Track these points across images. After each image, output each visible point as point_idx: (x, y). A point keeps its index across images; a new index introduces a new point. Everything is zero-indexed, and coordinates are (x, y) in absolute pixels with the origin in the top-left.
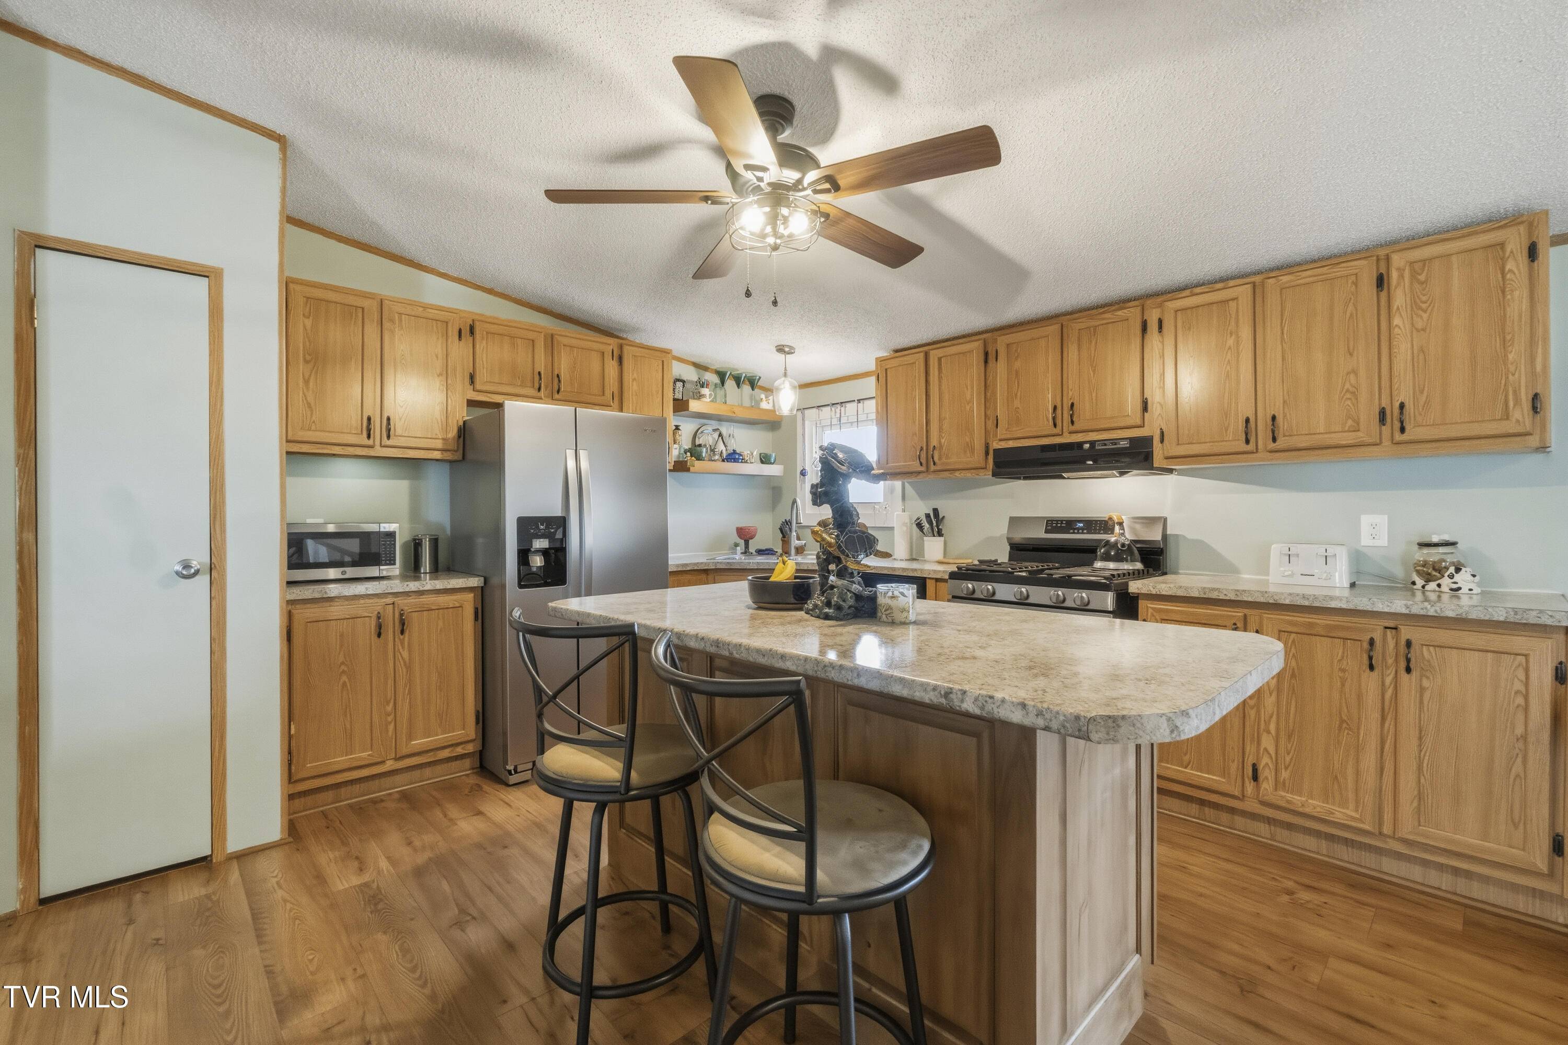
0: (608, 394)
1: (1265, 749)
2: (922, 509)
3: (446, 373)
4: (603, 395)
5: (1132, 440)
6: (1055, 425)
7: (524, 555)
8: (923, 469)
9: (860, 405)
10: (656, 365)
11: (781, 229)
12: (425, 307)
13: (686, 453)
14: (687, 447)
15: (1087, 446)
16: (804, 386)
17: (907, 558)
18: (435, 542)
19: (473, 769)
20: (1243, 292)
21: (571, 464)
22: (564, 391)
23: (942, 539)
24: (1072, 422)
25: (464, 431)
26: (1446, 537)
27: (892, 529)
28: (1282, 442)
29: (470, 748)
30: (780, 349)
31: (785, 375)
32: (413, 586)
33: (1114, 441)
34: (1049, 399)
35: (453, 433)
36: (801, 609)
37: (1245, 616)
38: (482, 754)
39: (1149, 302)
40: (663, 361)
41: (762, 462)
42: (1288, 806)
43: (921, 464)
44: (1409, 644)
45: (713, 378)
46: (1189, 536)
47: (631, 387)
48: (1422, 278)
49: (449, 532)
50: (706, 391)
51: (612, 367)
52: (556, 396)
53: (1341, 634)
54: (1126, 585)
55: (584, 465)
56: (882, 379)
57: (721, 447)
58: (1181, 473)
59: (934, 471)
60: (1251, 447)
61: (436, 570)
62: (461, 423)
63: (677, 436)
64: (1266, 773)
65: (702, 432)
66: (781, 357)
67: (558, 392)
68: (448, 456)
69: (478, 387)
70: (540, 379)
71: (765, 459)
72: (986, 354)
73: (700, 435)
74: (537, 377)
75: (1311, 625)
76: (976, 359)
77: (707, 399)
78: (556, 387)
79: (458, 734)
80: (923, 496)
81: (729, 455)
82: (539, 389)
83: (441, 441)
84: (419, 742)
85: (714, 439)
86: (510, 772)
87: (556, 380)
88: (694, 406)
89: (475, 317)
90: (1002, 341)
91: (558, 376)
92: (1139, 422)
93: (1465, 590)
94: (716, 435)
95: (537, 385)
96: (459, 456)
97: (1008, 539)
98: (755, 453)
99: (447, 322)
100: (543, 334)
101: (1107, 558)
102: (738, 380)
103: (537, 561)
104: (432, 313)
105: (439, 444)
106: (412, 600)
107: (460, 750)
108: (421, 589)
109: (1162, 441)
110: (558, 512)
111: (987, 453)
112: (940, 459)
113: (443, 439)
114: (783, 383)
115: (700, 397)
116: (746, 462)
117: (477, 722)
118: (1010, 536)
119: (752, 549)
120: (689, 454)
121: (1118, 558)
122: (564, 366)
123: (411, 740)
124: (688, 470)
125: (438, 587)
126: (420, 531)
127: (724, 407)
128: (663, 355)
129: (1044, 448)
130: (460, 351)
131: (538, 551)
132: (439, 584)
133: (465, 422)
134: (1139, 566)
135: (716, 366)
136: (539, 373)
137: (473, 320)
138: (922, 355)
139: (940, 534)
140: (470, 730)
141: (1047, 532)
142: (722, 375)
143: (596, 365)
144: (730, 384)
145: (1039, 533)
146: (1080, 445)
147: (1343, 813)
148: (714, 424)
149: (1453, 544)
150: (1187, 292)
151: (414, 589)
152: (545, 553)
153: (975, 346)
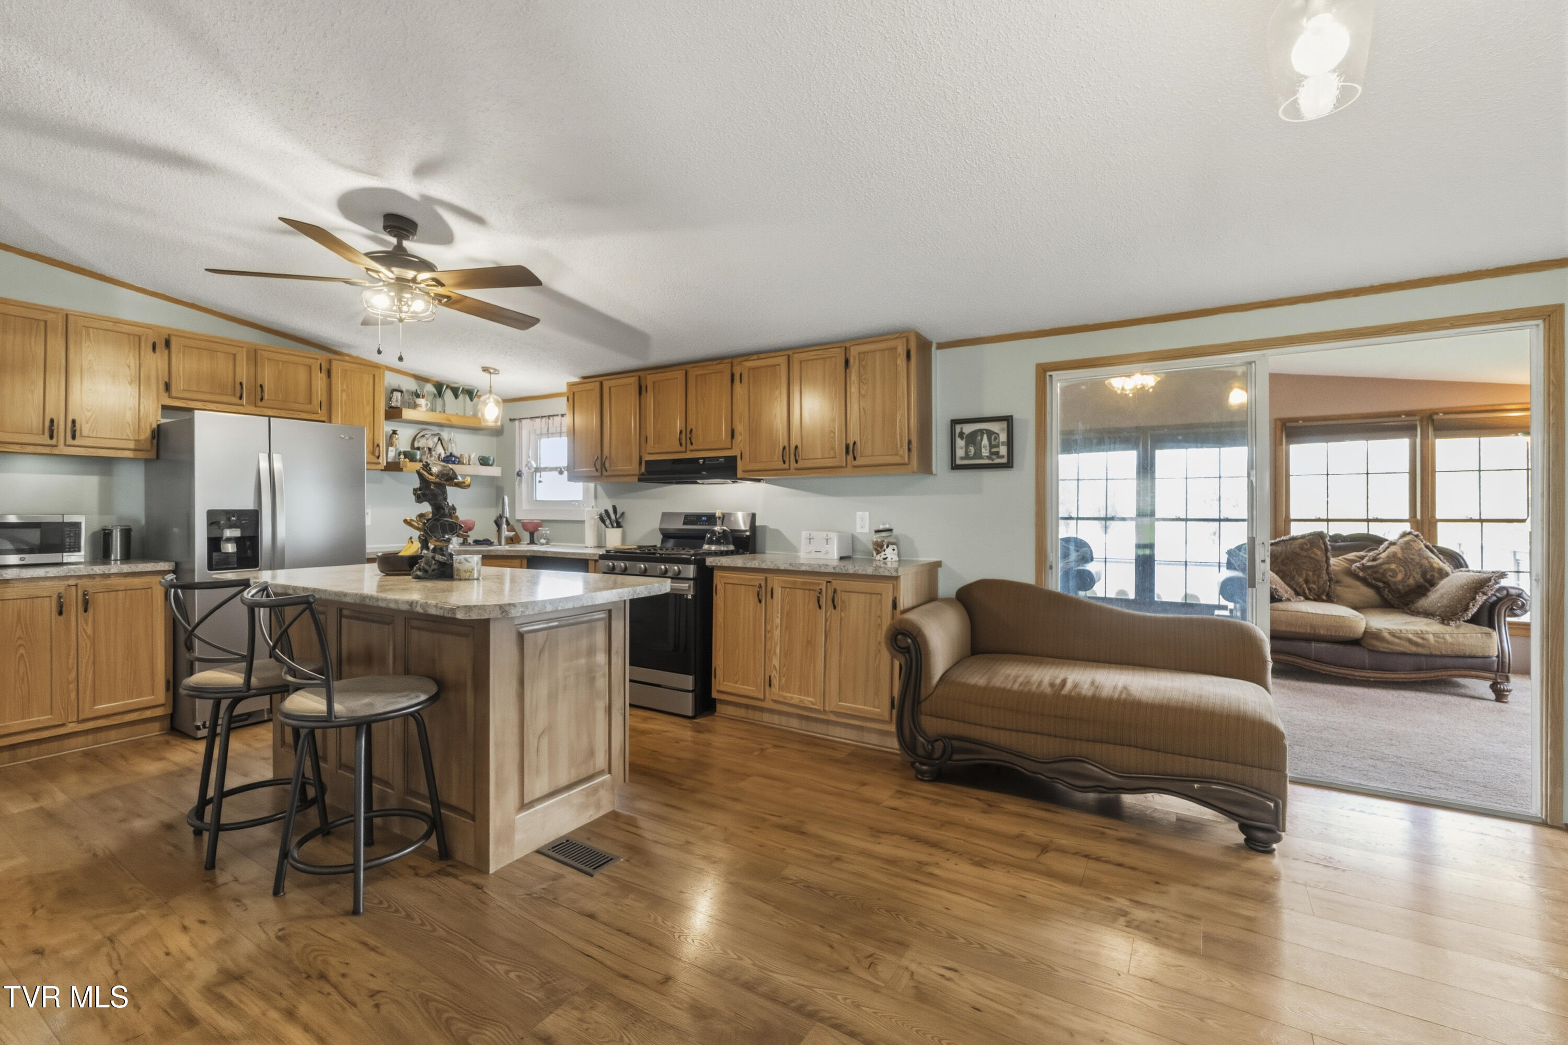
0: (316, 402)
1: (774, 666)
2: (607, 504)
3: (139, 380)
4: (310, 403)
5: (726, 458)
6: (681, 445)
7: (214, 543)
8: (598, 474)
9: (551, 421)
10: (368, 379)
11: (405, 308)
12: (117, 322)
13: (399, 455)
14: (402, 450)
15: (701, 461)
16: (506, 401)
17: (596, 545)
18: (127, 533)
19: (163, 730)
20: (782, 361)
21: (264, 465)
22: (268, 400)
23: (619, 530)
24: (692, 444)
25: (158, 433)
26: (887, 526)
27: (583, 522)
28: (801, 464)
29: (159, 712)
30: (485, 369)
31: (490, 392)
32: (98, 569)
33: (717, 458)
34: (679, 425)
35: (146, 434)
36: (410, 575)
37: (766, 579)
38: (173, 717)
39: (735, 361)
40: (374, 376)
41: (481, 464)
42: (784, 700)
43: (597, 470)
44: (835, 591)
45: (430, 388)
46: (771, 527)
47: (339, 395)
48: (864, 363)
49: (143, 522)
50: (421, 401)
51: (319, 381)
52: (260, 404)
53: (808, 587)
54: (704, 560)
55: (278, 465)
56: (571, 400)
57: (440, 450)
58: (768, 482)
59: (607, 476)
60: (786, 466)
61: (127, 556)
62: (154, 426)
63: (394, 439)
64: (775, 682)
65: (423, 436)
66: (487, 375)
67: (262, 399)
68: (140, 455)
69: (174, 394)
70: (242, 388)
71: (484, 462)
72: (640, 388)
73: (420, 439)
74: (238, 387)
75: (795, 582)
76: (634, 391)
77: (424, 408)
78: (259, 396)
79: (147, 699)
80: (610, 495)
81: (447, 457)
82: (241, 398)
83: (133, 442)
84: (103, 707)
85: (434, 442)
86: (198, 728)
87: (259, 389)
88: (408, 414)
89: (170, 332)
90: (650, 379)
91: (261, 386)
92: (730, 447)
93: (889, 559)
94: (436, 439)
95: (238, 394)
96: (152, 455)
97: (661, 530)
98: (472, 456)
99: (139, 336)
100: (245, 350)
101: (711, 542)
102: (455, 391)
103: (230, 548)
104: (126, 328)
105: (131, 445)
106: (97, 581)
107: (148, 714)
108: (107, 572)
109: (741, 458)
110: (250, 505)
111: (640, 463)
112: (610, 466)
113: (135, 440)
114: (489, 398)
115: (415, 406)
116: (463, 464)
117: (168, 689)
118: (664, 526)
119: (470, 540)
120: (402, 456)
121: (718, 542)
122: (267, 376)
123: (94, 704)
124: (401, 470)
125: (125, 571)
126: (108, 521)
127: (443, 415)
128: (374, 369)
129: (675, 461)
130: (155, 363)
131: (229, 540)
132: (126, 568)
133: (159, 426)
134: (731, 547)
135: (436, 379)
136: (241, 384)
137: (169, 335)
138: (598, 384)
139: (619, 526)
140: (161, 695)
141: (685, 523)
142: (439, 387)
143: (302, 376)
144: (448, 395)
145: (678, 525)
146: (696, 460)
147: (808, 700)
148: (436, 430)
149: (890, 530)
150: (755, 357)
151: (99, 572)
152: (237, 540)
153: (632, 380)
